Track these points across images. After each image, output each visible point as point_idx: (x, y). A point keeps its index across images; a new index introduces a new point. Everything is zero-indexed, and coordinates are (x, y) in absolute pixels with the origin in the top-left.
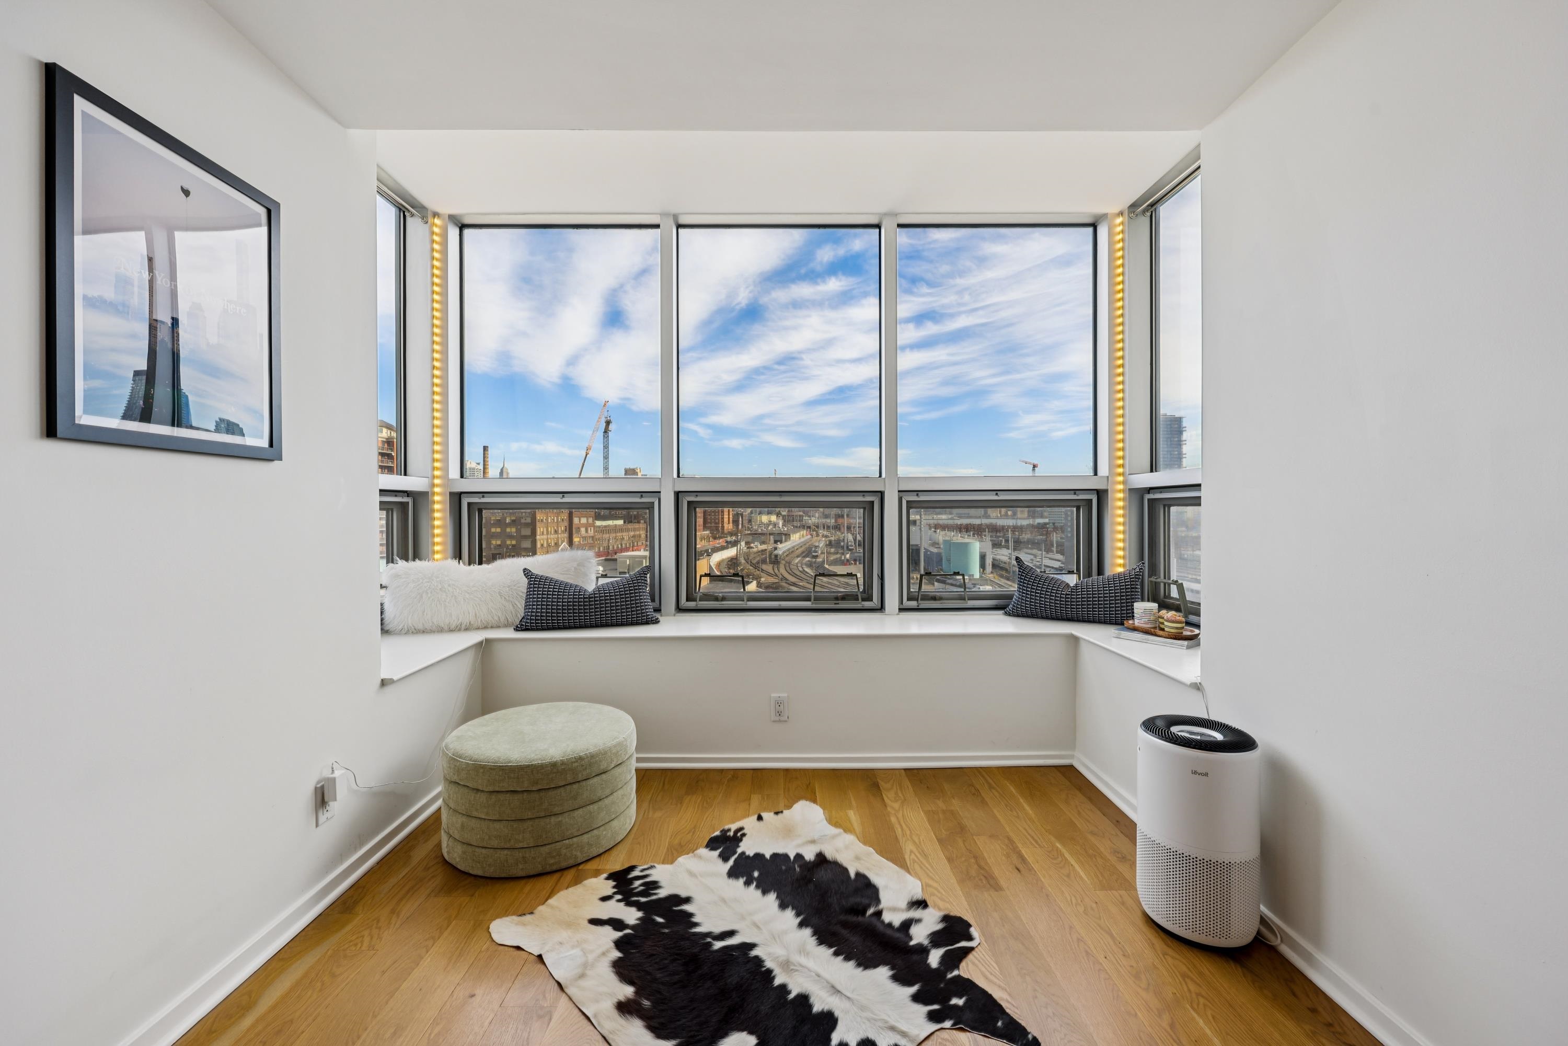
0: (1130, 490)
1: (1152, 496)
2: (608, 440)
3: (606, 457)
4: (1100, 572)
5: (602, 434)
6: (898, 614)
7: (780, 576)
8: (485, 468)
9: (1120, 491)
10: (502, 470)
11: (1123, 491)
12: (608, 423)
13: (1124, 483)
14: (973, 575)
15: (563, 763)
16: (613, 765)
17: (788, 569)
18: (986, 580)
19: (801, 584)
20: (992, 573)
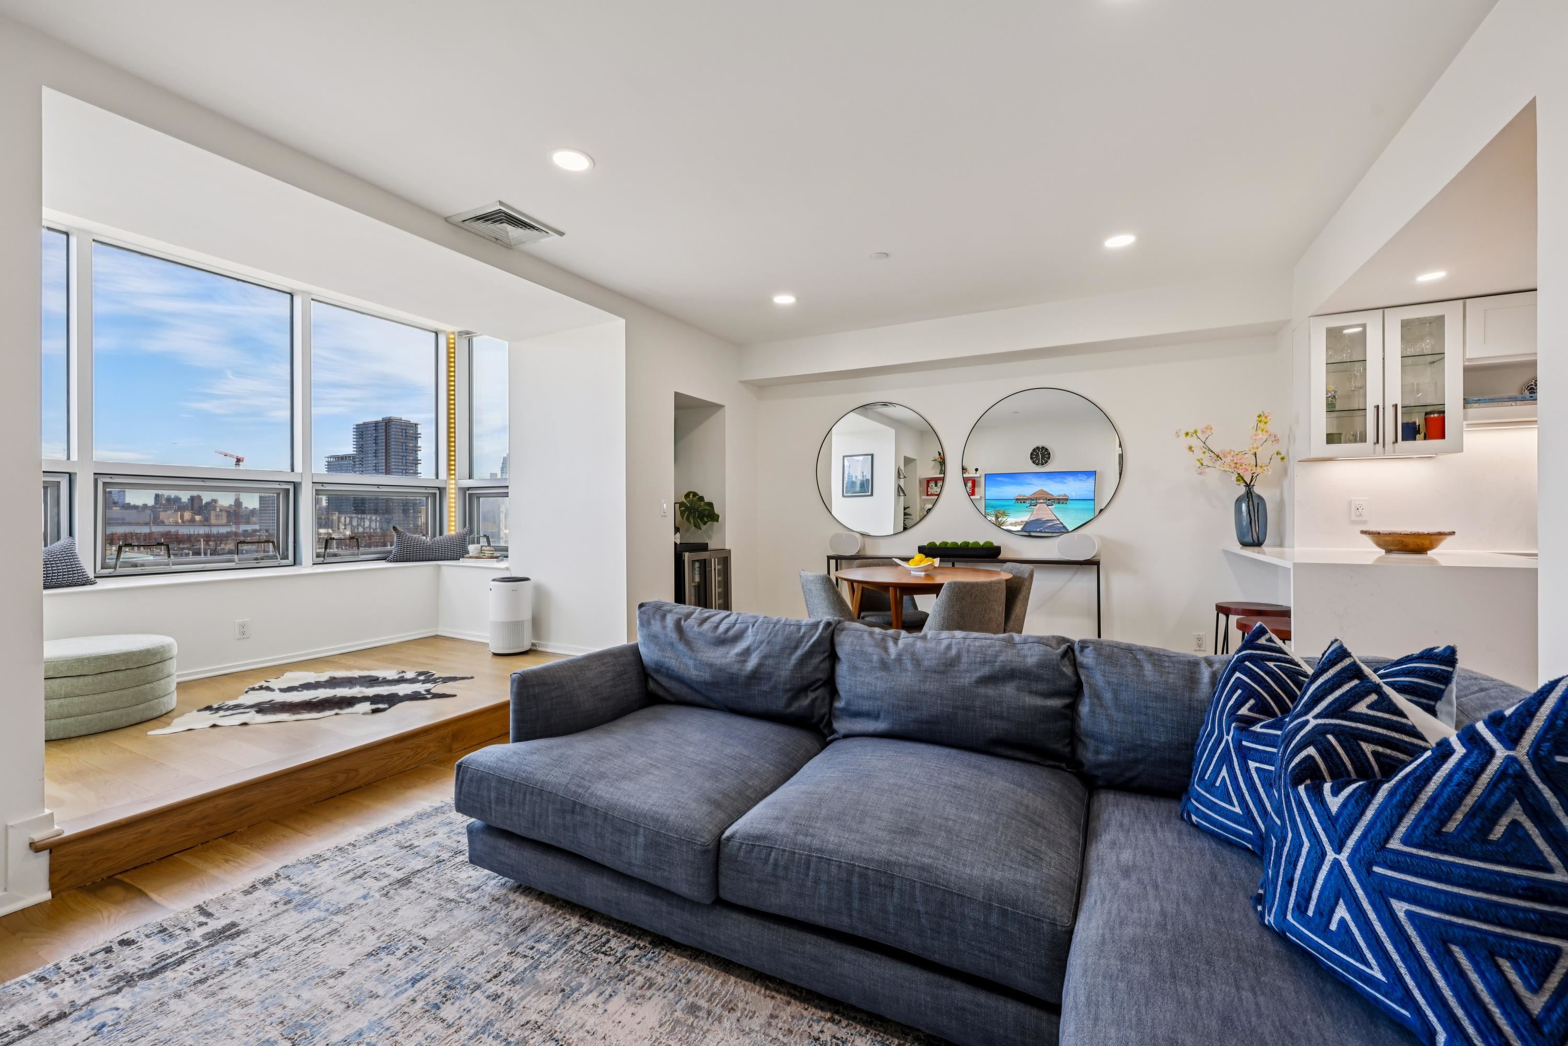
0: (458, 488)
1: (470, 492)
4: (441, 534)
9: (451, 489)
11: (454, 489)
13: (455, 484)
15: (154, 649)
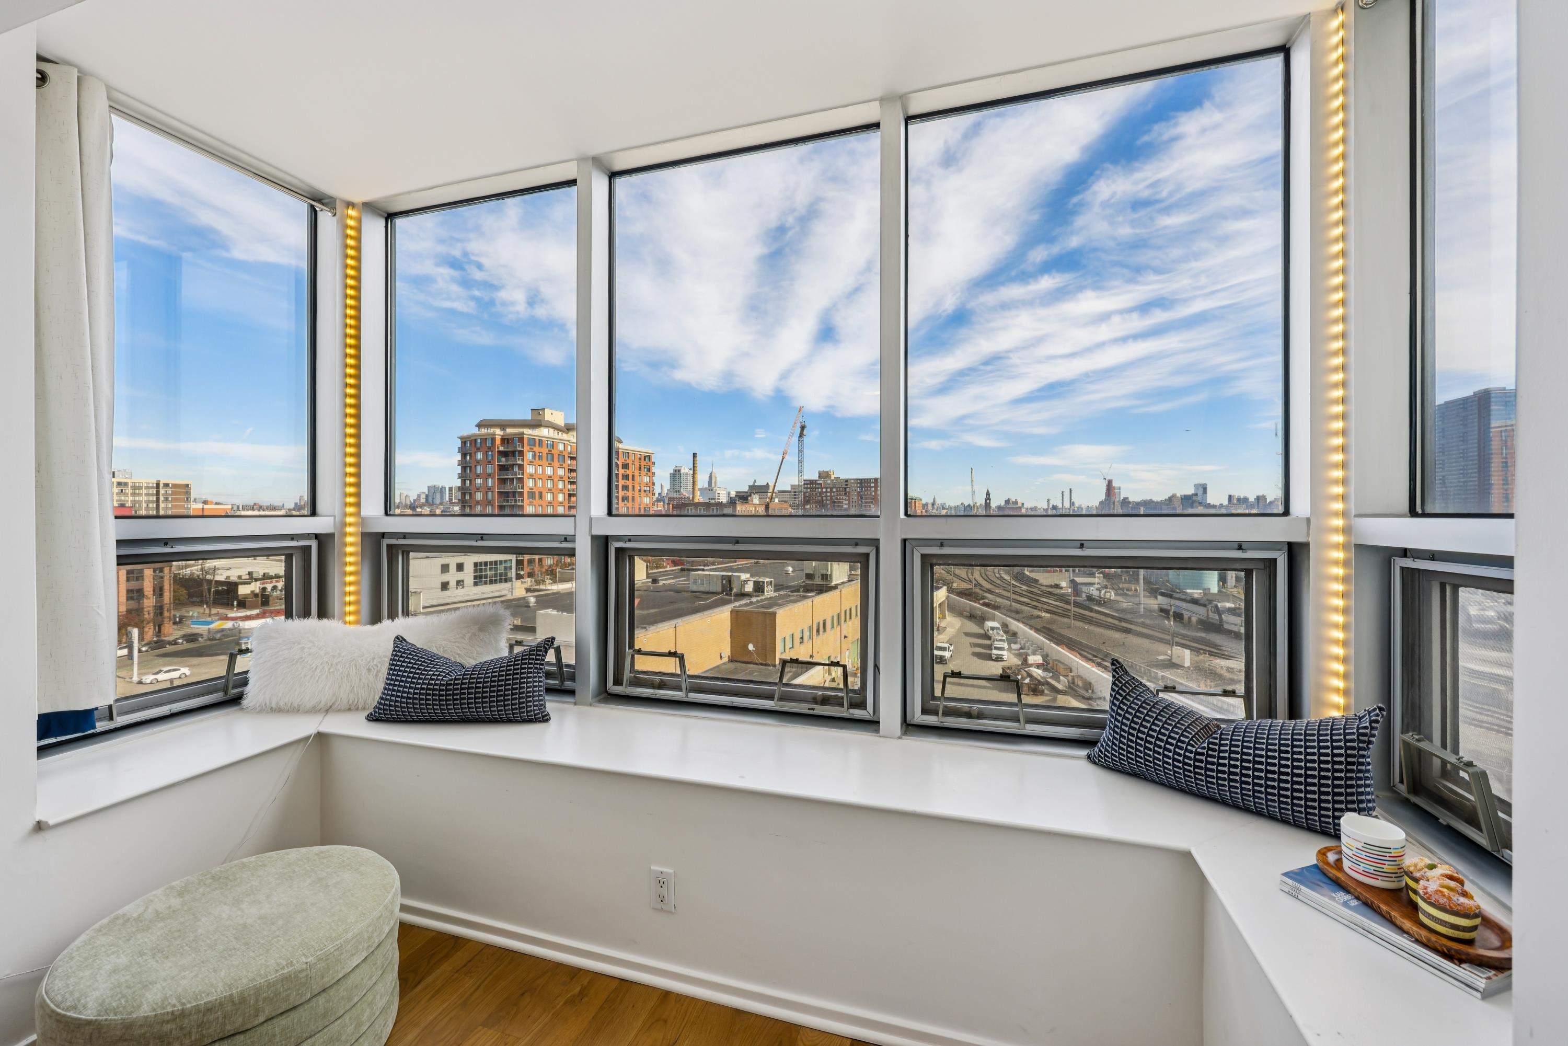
0: (1358, 546)
1: (1410, 564)
2: (803, 444)
3: (801, 461)
5: (797, 439)
6: (900, 738)
7: (974, 582)
8: (694, 473)
9: (1336, 546)
10: (711, 474)
11: (1345, 547)
12: (803, 428)
13: (1347, 530)
14: (1209, 589)
16: (262, 1019)
17: (984, 575)
18: (1227, 595)
19: (997, 591)
20: (1235, 587)
